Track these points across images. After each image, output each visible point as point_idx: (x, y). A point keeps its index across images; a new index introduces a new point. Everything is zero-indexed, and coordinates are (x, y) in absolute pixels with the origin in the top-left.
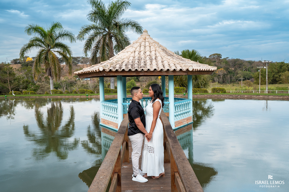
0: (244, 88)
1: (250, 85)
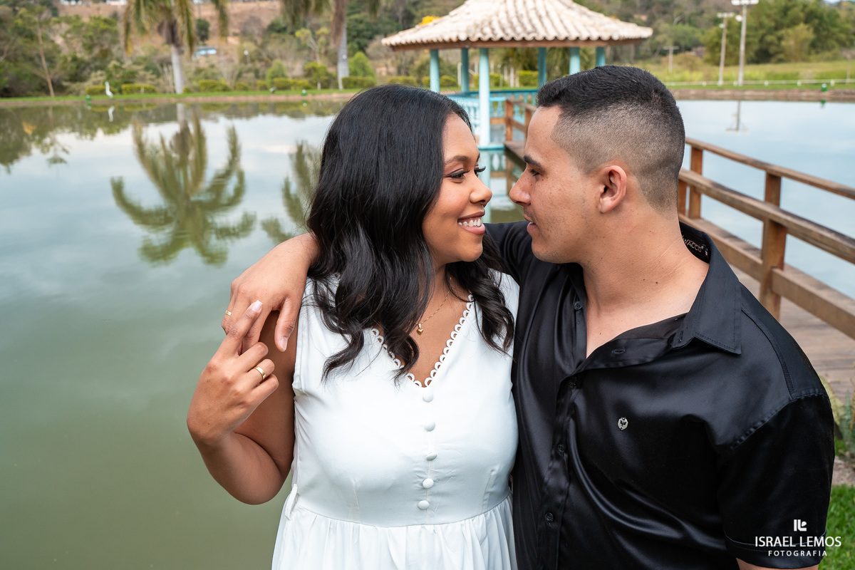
0: (677, 76)
1: (692, 68)
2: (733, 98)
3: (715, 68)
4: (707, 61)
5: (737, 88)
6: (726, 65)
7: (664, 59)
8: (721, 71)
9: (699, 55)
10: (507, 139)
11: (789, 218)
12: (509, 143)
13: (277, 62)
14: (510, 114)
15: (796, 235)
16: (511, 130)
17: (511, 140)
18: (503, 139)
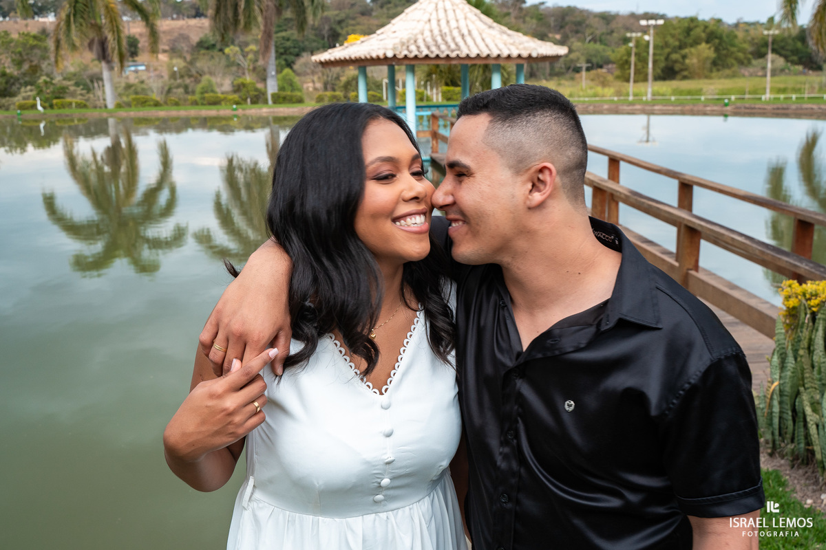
0: (590, 92)
1: (604, 84)
2: (644, 112)
3: (625, 84)
4: (618, 78)
5: (647, 103)
6: (635, 81)
7: (577, 75)
8: (631, 87)
9: (609, 71)
10: (433, 152)
11: (703, 223)
12: (435, 155)
13: (206, 77)
14: (435, 128)
15: (708, 239)
16: (437, 143)
17: (437, 152)
18: (430, 151)
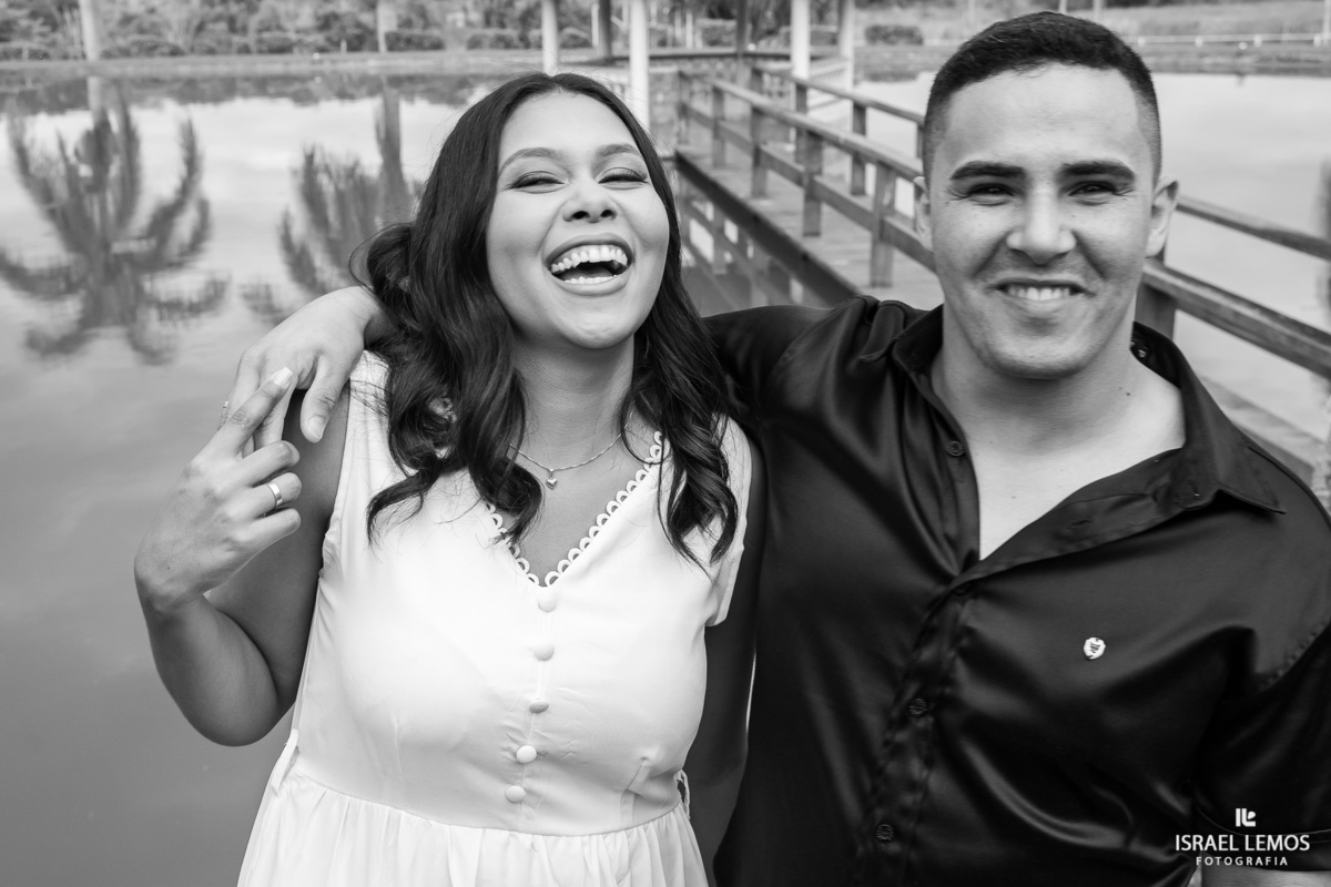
10: (680, 142)
11: (1180, 283)
12: (683, 149)
14: (685, 97)
15: (1191, 311)
16: (688, 125)
17: (686, 142)
18: (674, 141)
